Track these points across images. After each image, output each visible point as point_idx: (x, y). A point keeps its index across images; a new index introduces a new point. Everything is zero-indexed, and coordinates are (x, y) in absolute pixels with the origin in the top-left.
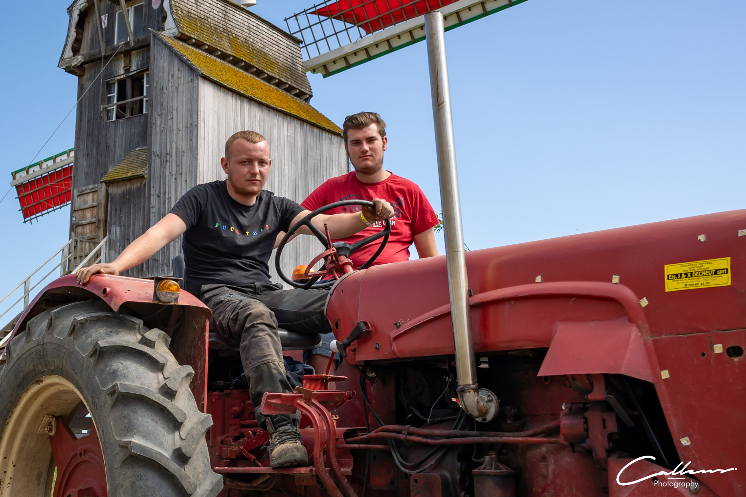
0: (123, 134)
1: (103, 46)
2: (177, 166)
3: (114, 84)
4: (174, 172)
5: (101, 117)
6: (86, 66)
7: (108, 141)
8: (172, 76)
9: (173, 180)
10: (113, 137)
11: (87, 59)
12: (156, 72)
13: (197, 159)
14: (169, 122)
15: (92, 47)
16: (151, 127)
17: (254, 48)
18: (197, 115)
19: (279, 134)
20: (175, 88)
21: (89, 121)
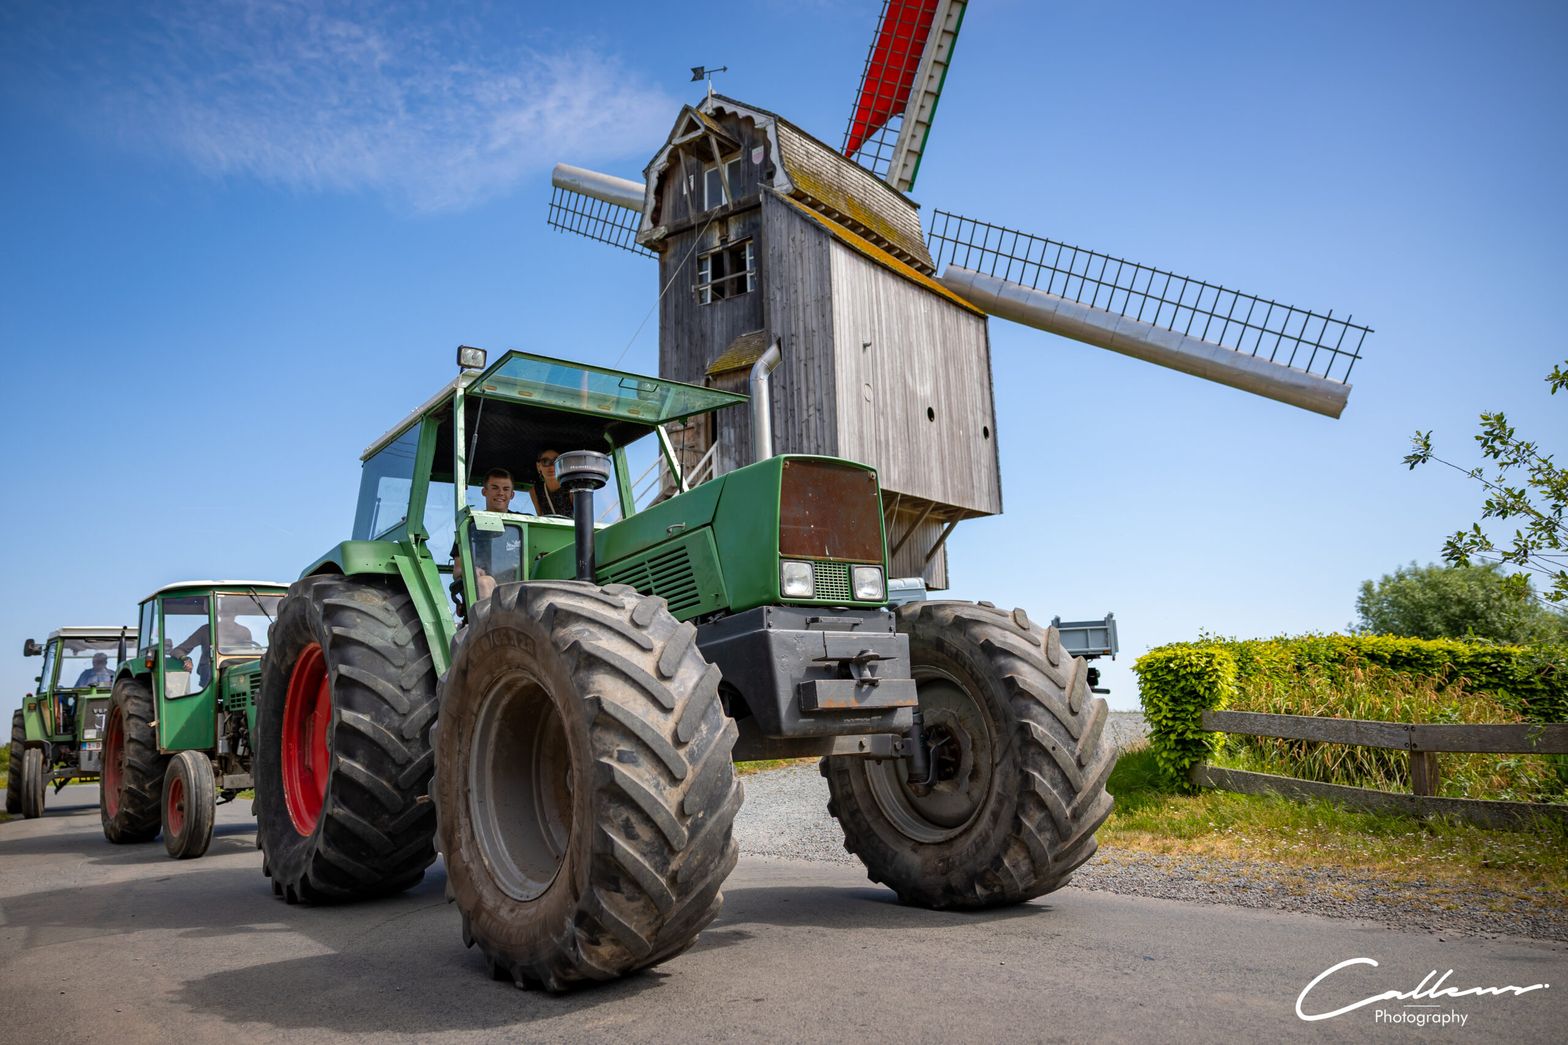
0: (722, 319)
1: (692, 213)
2: (807, 349)
3: (706, 259)
4: (803, 356)
5: (692, 300)
6: (669, 240)
7: (703, 329)
8: (793, 240)
9: (802, 366)
10: (709, 322)
11: (672, 230)
12: (771, 236)
13: (833, 339)
14: (793, 297)
15: (675, 216)
16: (769, 304)
17: (872, 213)
18: (831, 285)
19: (916, 311)
20: (798, 255)
21: (676, 306)
